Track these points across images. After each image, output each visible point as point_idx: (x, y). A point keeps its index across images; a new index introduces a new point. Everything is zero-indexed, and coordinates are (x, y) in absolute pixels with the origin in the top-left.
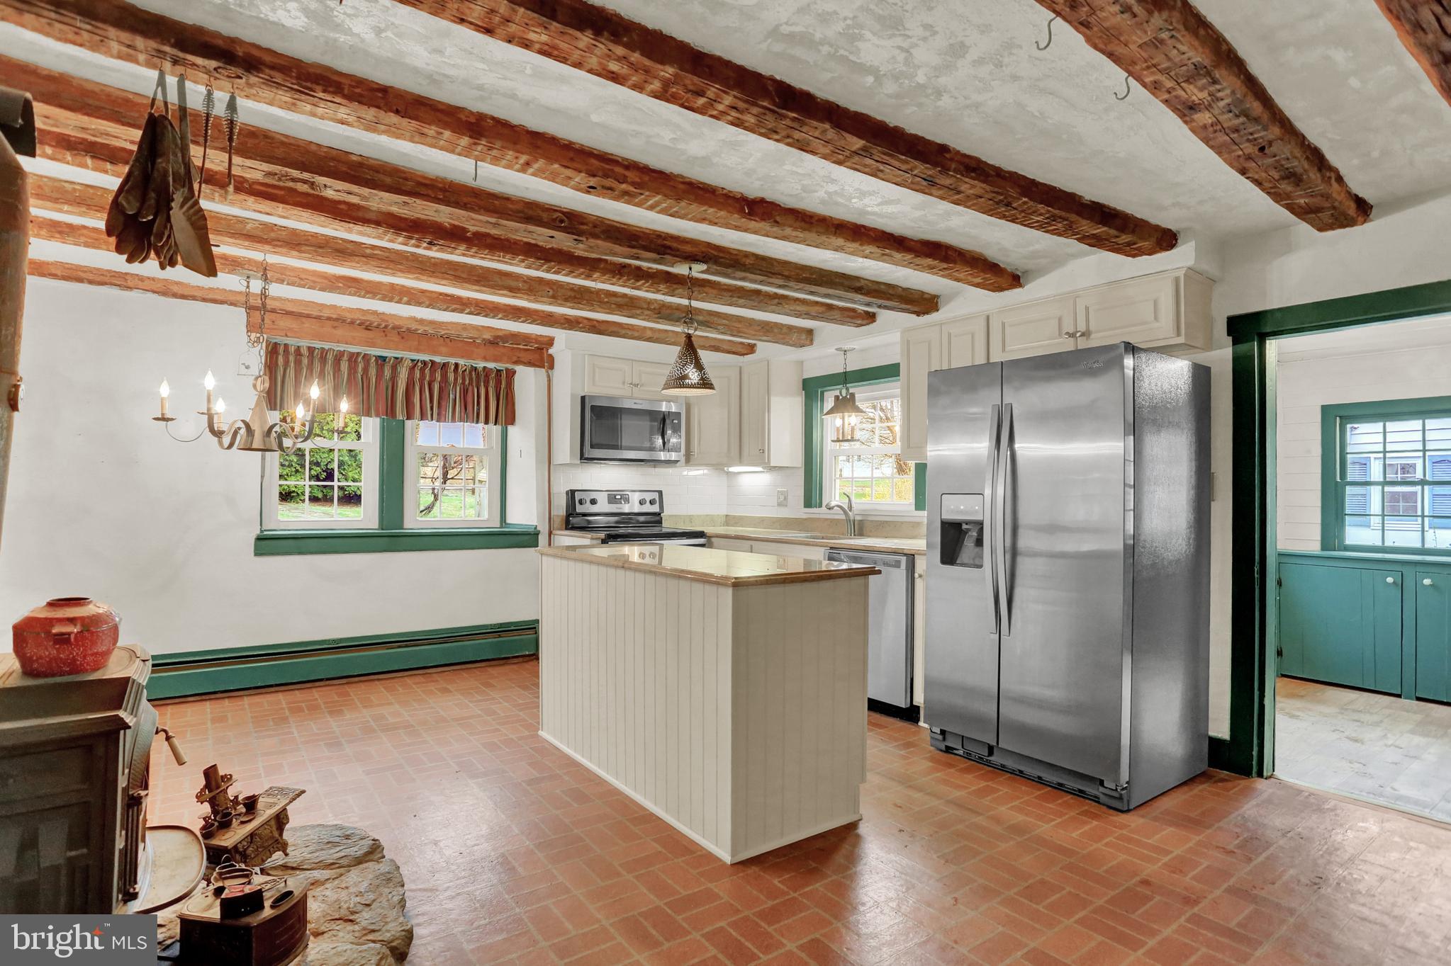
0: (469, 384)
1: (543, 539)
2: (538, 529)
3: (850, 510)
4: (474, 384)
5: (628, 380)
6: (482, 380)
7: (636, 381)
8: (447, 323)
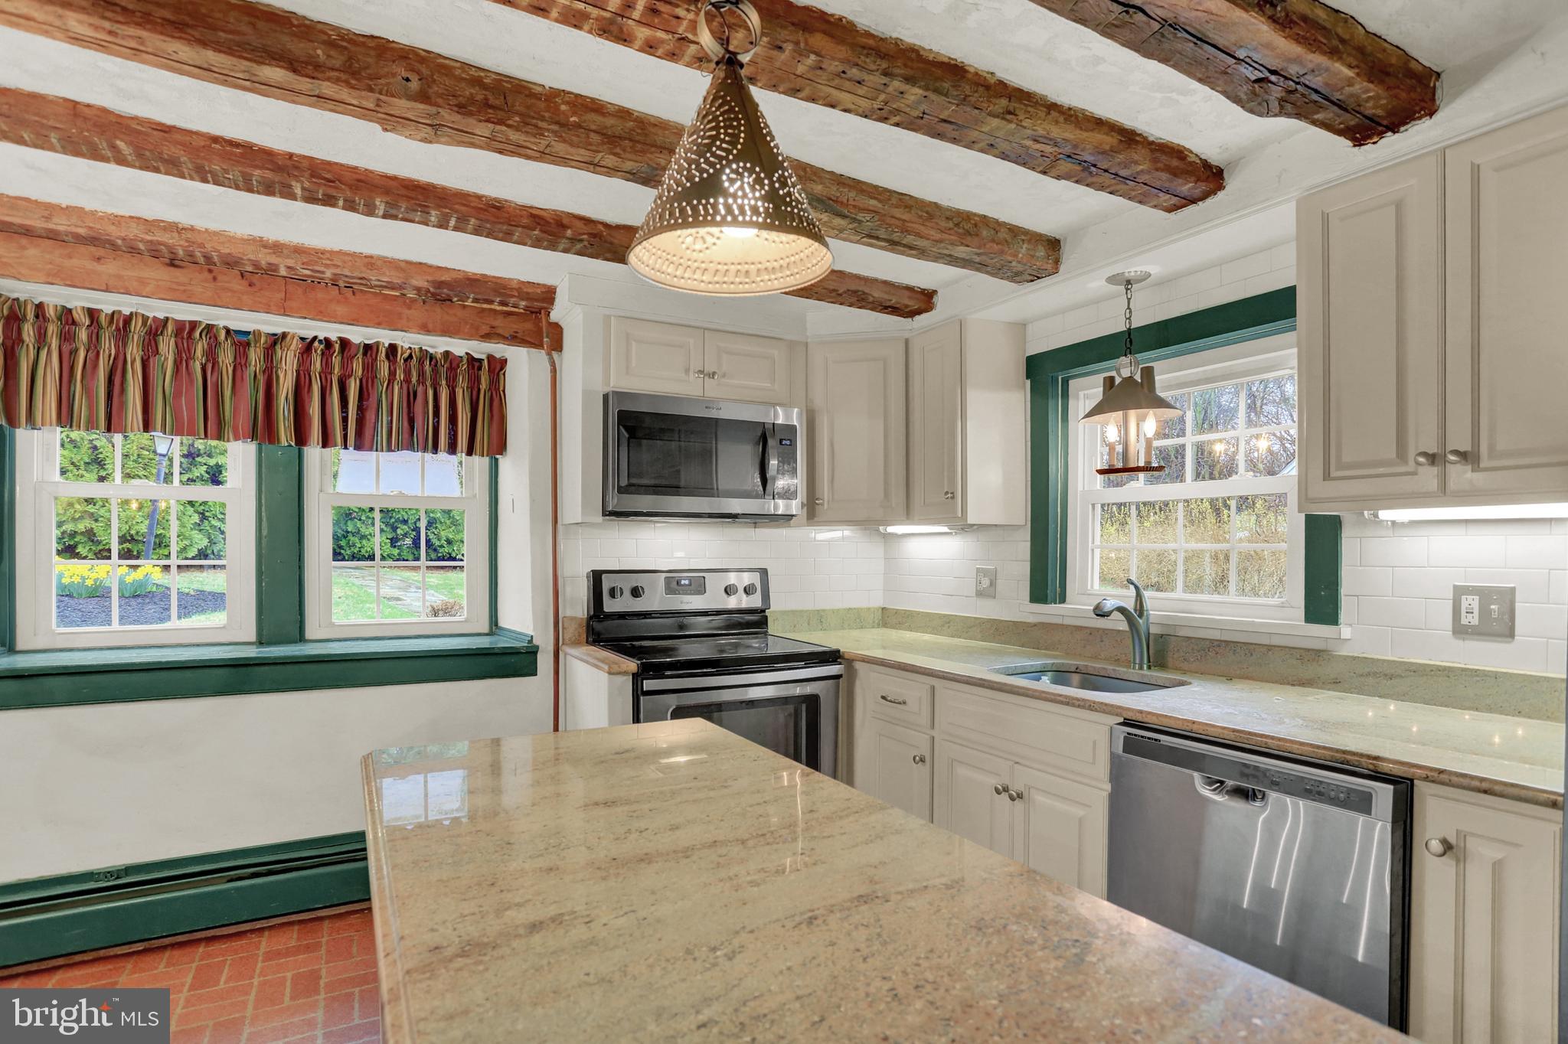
0: (418, 381)
1: (544, 662)
2: (536, 642)
3: (1141, 616)
4: (428, 383)
5: (696, 365)
6: (443, 376)
7: (709, 369)
8: (332, 252)
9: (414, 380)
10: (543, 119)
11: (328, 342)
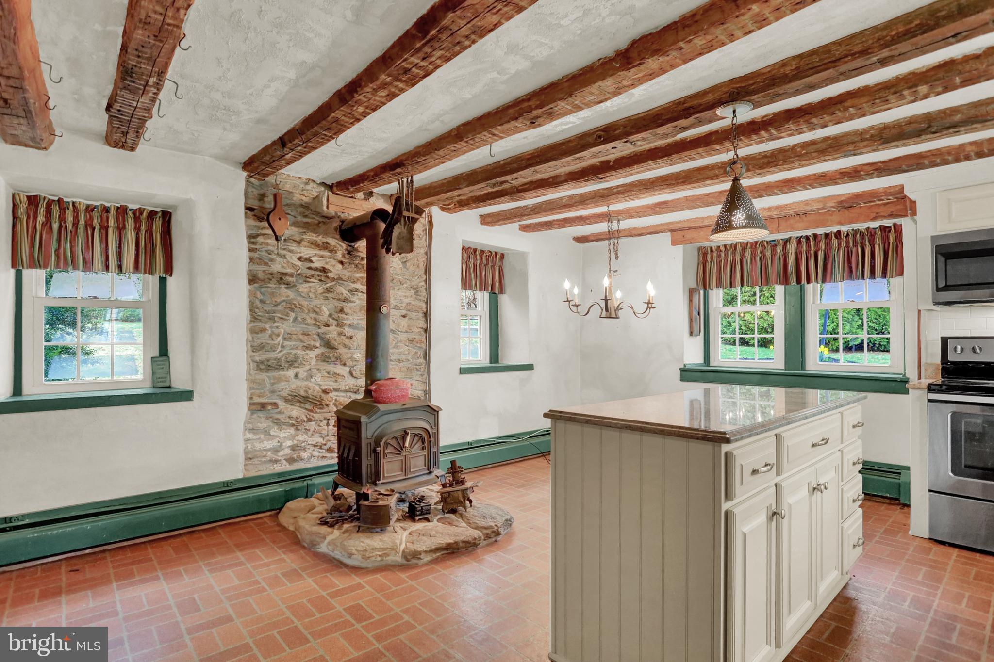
2: (907, 376)
4: (859, 245)
6: (867, 240)
8: (790, 204)
9: (851, 245)
10: (791, 157)
11: (807, 238)
